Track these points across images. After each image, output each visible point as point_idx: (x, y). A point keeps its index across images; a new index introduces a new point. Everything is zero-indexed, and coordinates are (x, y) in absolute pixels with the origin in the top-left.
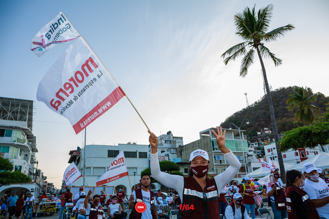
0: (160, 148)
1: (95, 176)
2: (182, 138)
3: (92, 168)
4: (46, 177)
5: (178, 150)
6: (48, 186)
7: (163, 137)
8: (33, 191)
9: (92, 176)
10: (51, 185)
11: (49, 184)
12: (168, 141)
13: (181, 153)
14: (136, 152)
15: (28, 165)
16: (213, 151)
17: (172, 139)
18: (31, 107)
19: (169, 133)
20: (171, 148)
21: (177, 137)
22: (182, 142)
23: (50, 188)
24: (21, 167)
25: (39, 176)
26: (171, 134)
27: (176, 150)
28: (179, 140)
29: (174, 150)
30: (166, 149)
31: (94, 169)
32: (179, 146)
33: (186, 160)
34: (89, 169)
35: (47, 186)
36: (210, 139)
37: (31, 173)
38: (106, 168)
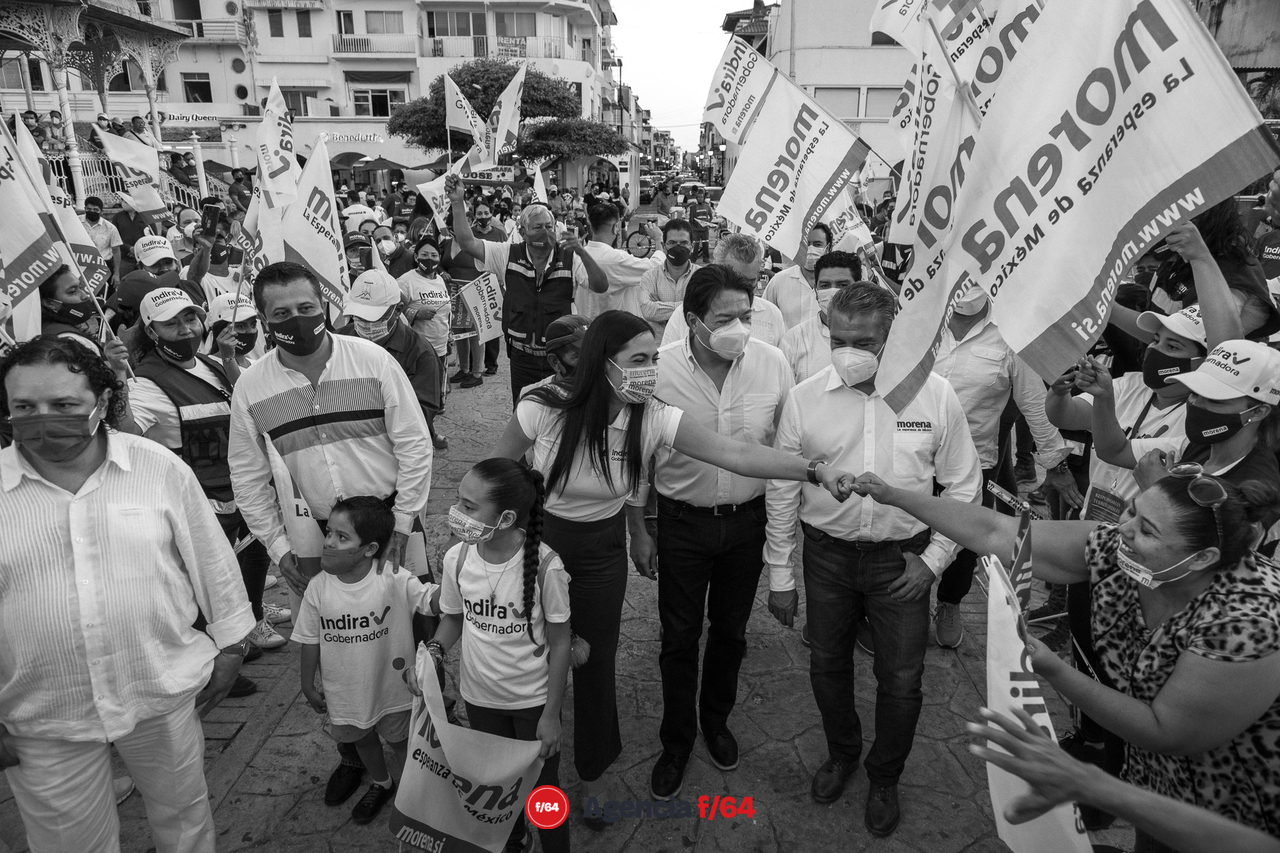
3: (811, 91)
4: (648, 112)
6: (656, 143)
8: (625, 170)
10: (663, 137)
11: (657, 136)
15: (597, 78)
23: (662, 149)
24: (579, 86)
25: (628, 111)
31: (819, 93)
35: (654, 143)
37: (606, 105)
38: (864, 91)
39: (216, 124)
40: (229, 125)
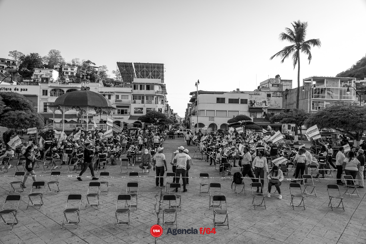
0: (266, 91)
1: (207, 117)
2: (292, 80)
3: (205, 111)
5: (284, 93)
7: (271, 81)
9: (205, 117)
11: (174, 115)
12: (275, 85)
13: (286, 97)
14: (238, 99)
15: (164, 107)
16: (312, 99)
17: (280, 82)
18: (163, 68)
19: (278, 76)
20: (277, 92)
21: (286, 80)
22: (291, 85)
24: (161, 109)
25: (168, 110)
26: (279, 78)
27: (282, 93)
28: (287, 83)
29: (280, 94)
30: (272, 92)
31: (207, 111)
32: (286, 90)
33: (290, 104)
34: (204, 111)
36: (311, 87)
37: (165, 111)
38: (215, 111)
39: (92, 115)
40: (95, 115)
